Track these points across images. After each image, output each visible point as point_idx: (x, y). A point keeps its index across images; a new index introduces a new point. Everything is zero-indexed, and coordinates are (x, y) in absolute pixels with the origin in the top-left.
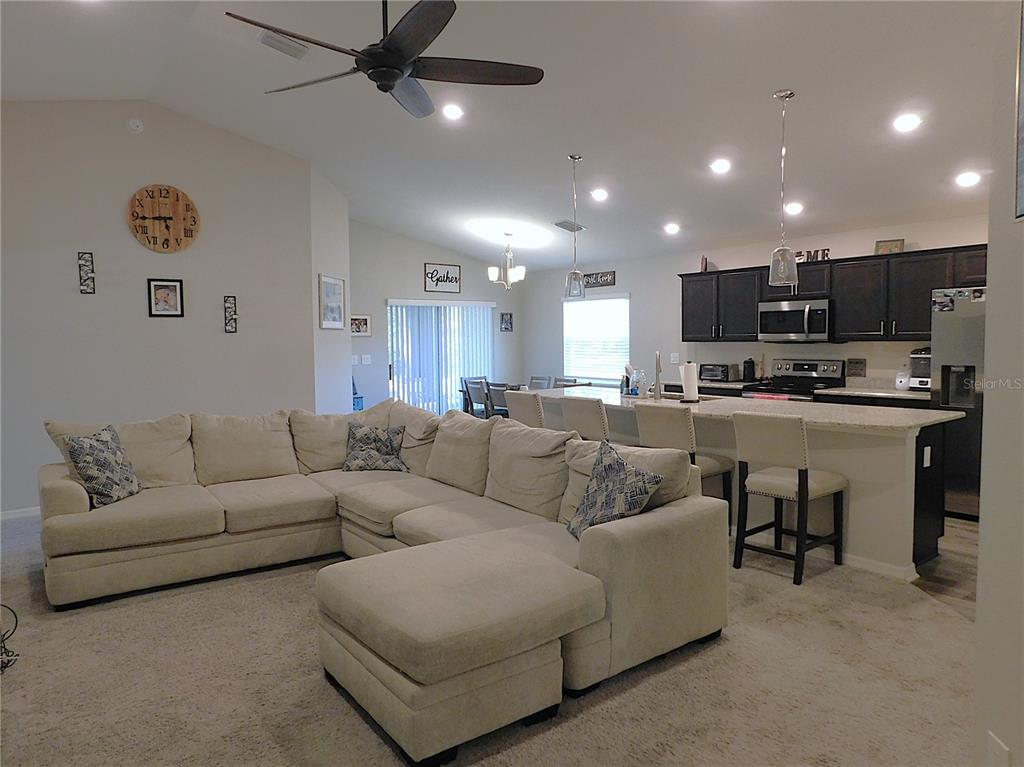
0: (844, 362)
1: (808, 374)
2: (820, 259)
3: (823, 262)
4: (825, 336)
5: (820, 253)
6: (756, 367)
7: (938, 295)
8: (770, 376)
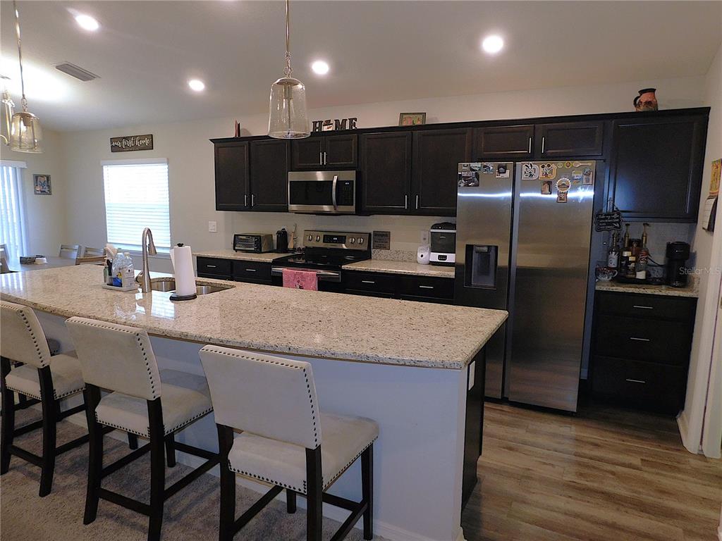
0: (370, 234)
1: (338, 246)
2: (347, 128)
3: (351, 131)
4: (352, 209)
5: (348, 122)
6: (289, 237)
7: (464, 169)
8: (302, 247)
